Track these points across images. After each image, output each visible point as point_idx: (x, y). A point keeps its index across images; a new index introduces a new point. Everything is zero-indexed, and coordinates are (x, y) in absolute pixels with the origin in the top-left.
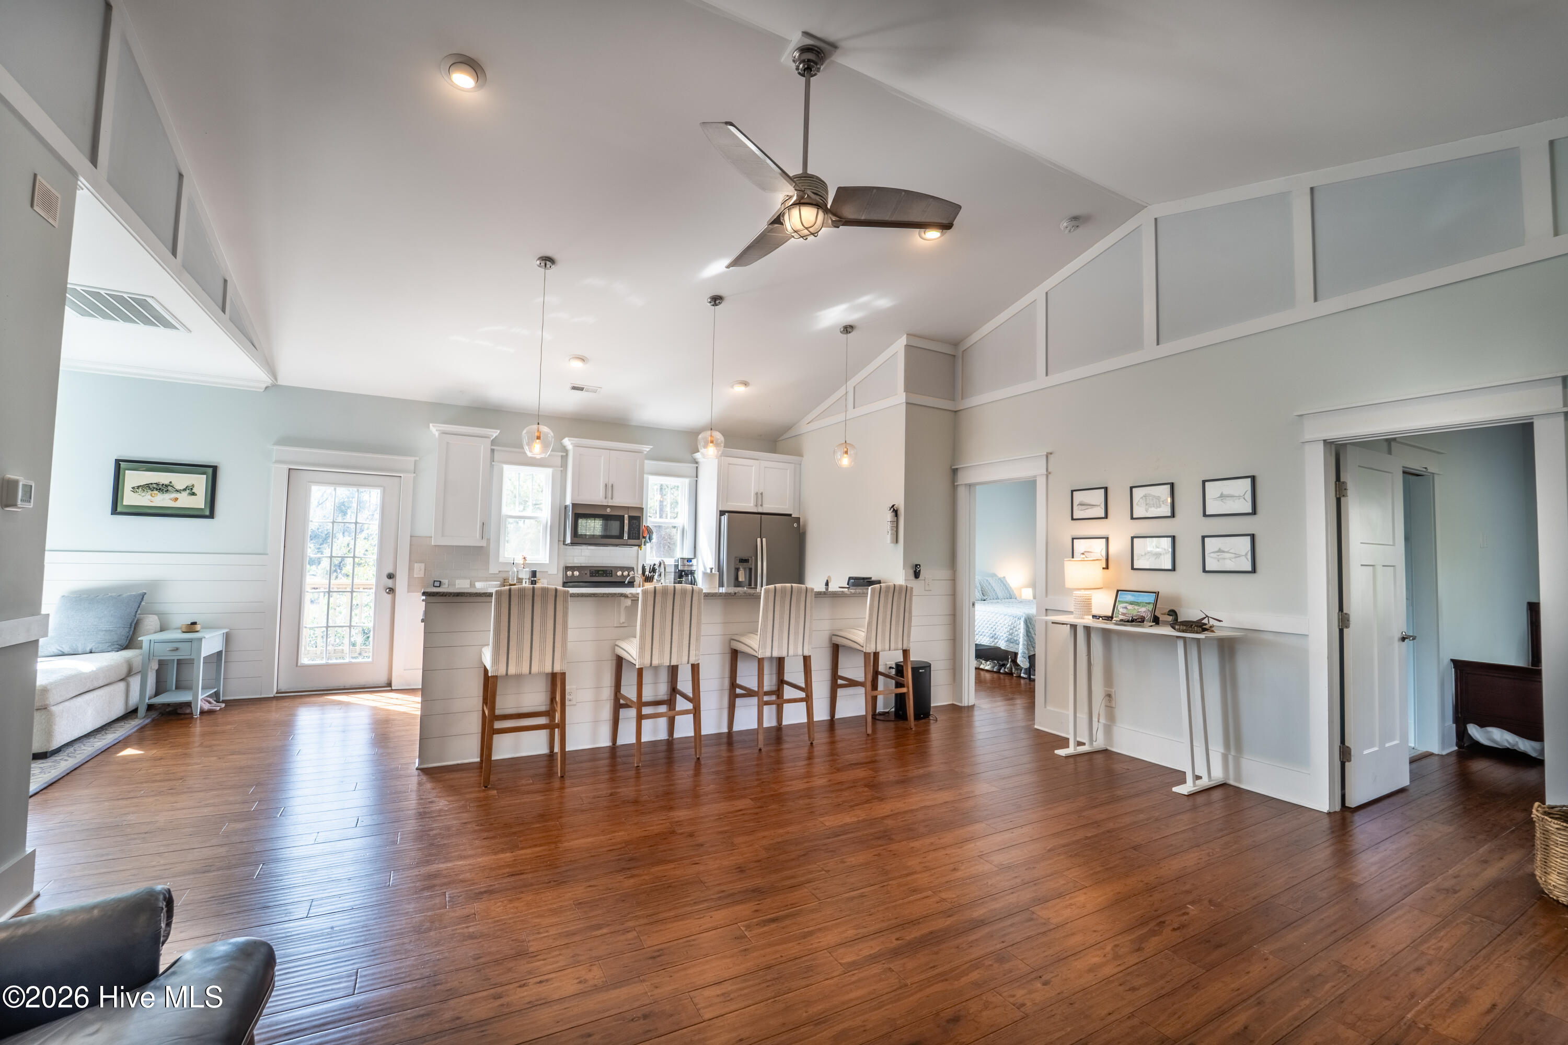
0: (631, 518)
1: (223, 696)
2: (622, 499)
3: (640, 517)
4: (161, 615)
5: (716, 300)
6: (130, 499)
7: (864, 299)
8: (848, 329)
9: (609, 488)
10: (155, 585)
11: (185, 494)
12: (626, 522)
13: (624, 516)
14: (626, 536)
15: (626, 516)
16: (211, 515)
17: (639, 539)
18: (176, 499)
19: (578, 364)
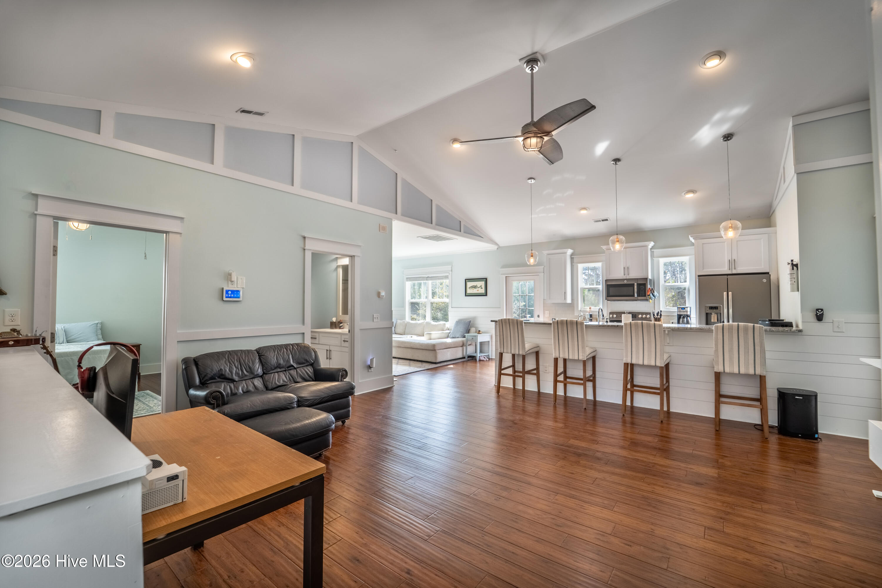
0: (639, 285)
1: (491, 357)
2: (635, 274)
3: (645, 284)
4: (476, 328)
5: (617, 160)
6: (469, 291)
7: (717, 116)
8: (728, 137)
9: (626, 269)
10: (475, 318)
11: (480, 288)
12: (636, 287)
13: (634, 284)
14: (636, 295)
15: (636, 284)
16: (486, 295)
17: (645, 296)
18: (478, 290)
19: (584, 212)
